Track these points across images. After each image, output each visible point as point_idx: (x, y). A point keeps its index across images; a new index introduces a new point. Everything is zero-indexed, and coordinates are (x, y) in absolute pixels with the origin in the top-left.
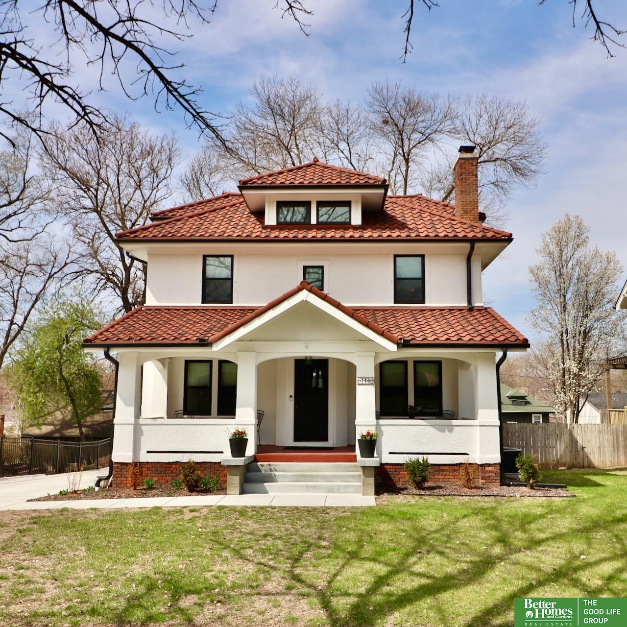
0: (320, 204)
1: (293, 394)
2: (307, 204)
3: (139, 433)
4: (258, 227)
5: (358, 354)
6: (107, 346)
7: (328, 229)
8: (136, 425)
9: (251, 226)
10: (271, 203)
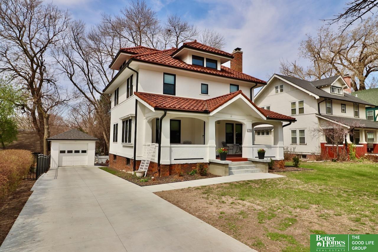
0: (208, 59)
2: (203, 59)
3: (171, 151)
4: (184, 64)
5: (246, 120)
6: (165, 110)
7: (211, 70)
8: (170, 147)
9: (181, 63)
10: (190, 55)
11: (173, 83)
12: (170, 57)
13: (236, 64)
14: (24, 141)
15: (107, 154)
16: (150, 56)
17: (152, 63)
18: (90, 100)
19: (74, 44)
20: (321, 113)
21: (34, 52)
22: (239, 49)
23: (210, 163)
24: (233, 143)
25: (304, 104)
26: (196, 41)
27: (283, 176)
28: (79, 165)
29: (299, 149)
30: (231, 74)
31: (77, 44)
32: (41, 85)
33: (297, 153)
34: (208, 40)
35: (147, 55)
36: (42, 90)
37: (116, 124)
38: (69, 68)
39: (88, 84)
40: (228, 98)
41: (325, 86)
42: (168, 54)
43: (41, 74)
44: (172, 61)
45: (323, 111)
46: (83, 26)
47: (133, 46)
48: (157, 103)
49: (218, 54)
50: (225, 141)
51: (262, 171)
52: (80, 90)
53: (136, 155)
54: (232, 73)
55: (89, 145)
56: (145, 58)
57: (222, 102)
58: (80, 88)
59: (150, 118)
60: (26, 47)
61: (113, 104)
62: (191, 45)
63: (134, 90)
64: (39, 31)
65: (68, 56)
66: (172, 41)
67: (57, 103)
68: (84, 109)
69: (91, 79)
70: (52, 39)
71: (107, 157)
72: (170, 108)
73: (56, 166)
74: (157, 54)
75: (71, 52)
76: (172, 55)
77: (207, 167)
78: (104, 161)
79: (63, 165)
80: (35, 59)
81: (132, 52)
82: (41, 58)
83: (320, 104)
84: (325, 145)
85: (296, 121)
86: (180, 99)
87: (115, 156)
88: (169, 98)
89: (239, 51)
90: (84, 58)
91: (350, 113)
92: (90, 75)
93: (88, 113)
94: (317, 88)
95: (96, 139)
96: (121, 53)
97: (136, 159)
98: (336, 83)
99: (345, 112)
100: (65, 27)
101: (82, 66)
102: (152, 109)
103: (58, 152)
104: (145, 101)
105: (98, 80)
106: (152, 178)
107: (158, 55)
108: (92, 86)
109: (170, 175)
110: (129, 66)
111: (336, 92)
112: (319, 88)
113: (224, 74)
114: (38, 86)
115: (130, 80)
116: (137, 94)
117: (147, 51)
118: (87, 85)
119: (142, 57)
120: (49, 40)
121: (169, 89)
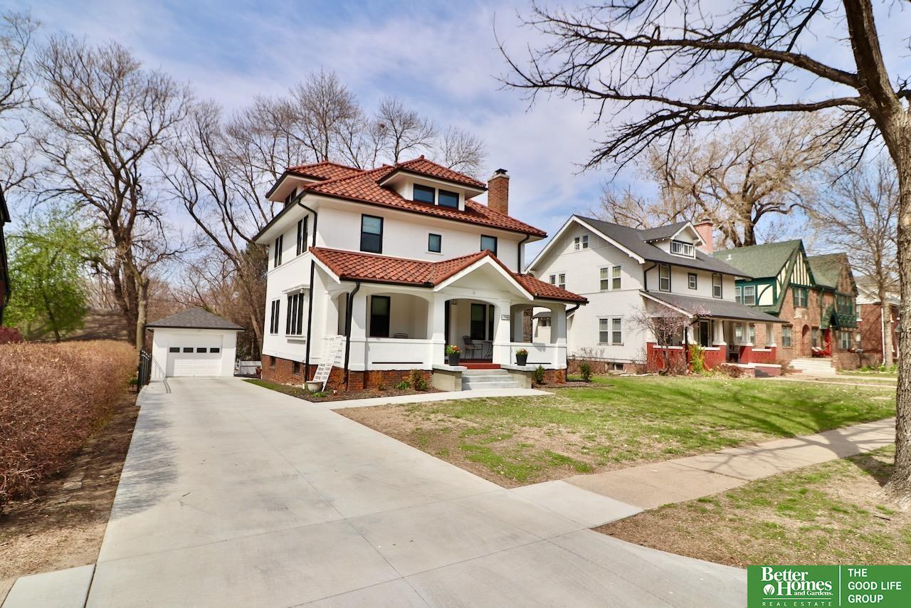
0: (441, 192)
2: (433, 190)
3: (367, 349)
4: (399, 199)
5: (501, 300)
6: (359, 281)
7: (447, 211)
8: (367, 343)
9: (393, 198)
10: (410, 183)
11: (379, 233)
12: (376, 185)
13: (497, 198)
14: (96, 329)
15: (257, 356)
16: (339, 184)
17: (342, 198)
18: (226, 252)
19: (199, 145)
20: (648, 288)
21: (121, 160)
22: (502, 171)
23: (434, 371)
24: (484, 339)
25: (621, 271)
26: (423, 156)
27: (550, 393)
28: (206, 375)
29: (611, 353)
30: (484, 217)
31: (204, 144)
32: (131, 222)
33: (606, 360)
34: (456, 146)
35: (333, 183)
36: (135, 232)
37: (276, 300)
38: (187, 190)
39: (223, 220)
40: (469, 261)
41: (660, 241)
42: (373, 178)
43: (134, 201)
44: (378, 193)
45: (654, 285)
46: (216, 111)
47: (312, 160)
48: (346, 269)
49: (459, 183)
50: (469, 335)
51: (522, 386)
52: (207, 232)
53: (310, 356)
54: (486, 214)
55: (224, 337)
56: (330, 188)
57: (457, 268)
58: (208, 229)
59: (336, 292)
60: (104, 147)
61: (271, 263)
62: (410, 168)
63: (310, 243)
64: (131, 118)
65: (185, 166)
66: (388, 146)
67: (161, 257)
68: (214, 269)
69: (229, 211)
70: (156, 135)
71: (259, 363)
72: (366, 278)
73: (161, 376)
74: (352, 180)
75: (192, 157)
76: (378, 182)
77: (429, 378)
78: (253, 371)
79: (175, 375)
80: (123, 172)
81: (308, 173)
82: (133, 170)
83: (647, 272)
84: (654, 347)
85: (588, 302)
86: (390, 260)
87: (273, 359)
88: (370, 259)
89: (503, 175)
90: (217, 171)
91: (705, 290)
92: (228, 204)
93: (221, 276)
94: (648, 242)
95: (239, 327)
96: (289, 176)
97: (310, 363)
98: (679, 235)
99: (696, 289)
100: (183, 114)
101: (213, 185)
102: (337, 278)
103: (166, 350)
104: (326, 264)
105: (243, 214)
106: (334, 391)
107: (354, 183)
108: (231, 225)
109: (365, 388)
110: (302, 202)
111: (682, 251)
112: (652, 243)
113: (470, 218)
114: (126, 224)
115: (302, 225)
116: (314, 250)
117: (336, 170)
118: (222, 223)
119: (324, 186)
120: (152, 137)
121: (372, 242)
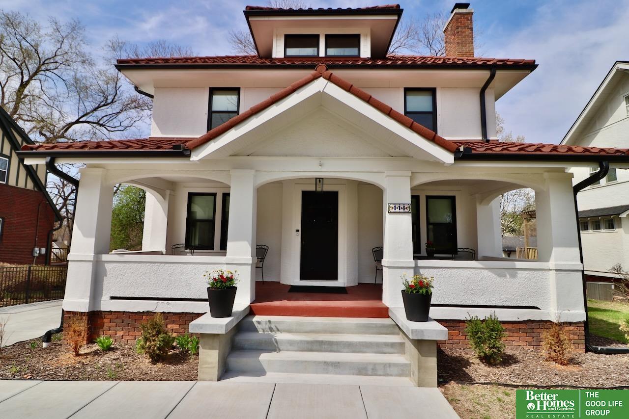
1: (299, 228)
3: (99, 274)
5: (389, 173)
8: (97, 262)
10: (279, 36)
11: (234, 108)
89: (460, 11)
109: (92, 341)
